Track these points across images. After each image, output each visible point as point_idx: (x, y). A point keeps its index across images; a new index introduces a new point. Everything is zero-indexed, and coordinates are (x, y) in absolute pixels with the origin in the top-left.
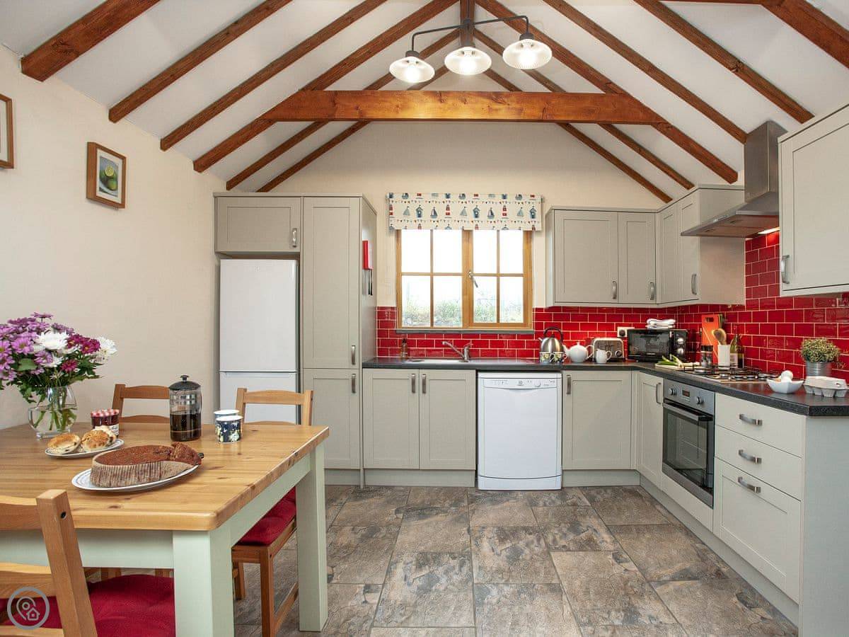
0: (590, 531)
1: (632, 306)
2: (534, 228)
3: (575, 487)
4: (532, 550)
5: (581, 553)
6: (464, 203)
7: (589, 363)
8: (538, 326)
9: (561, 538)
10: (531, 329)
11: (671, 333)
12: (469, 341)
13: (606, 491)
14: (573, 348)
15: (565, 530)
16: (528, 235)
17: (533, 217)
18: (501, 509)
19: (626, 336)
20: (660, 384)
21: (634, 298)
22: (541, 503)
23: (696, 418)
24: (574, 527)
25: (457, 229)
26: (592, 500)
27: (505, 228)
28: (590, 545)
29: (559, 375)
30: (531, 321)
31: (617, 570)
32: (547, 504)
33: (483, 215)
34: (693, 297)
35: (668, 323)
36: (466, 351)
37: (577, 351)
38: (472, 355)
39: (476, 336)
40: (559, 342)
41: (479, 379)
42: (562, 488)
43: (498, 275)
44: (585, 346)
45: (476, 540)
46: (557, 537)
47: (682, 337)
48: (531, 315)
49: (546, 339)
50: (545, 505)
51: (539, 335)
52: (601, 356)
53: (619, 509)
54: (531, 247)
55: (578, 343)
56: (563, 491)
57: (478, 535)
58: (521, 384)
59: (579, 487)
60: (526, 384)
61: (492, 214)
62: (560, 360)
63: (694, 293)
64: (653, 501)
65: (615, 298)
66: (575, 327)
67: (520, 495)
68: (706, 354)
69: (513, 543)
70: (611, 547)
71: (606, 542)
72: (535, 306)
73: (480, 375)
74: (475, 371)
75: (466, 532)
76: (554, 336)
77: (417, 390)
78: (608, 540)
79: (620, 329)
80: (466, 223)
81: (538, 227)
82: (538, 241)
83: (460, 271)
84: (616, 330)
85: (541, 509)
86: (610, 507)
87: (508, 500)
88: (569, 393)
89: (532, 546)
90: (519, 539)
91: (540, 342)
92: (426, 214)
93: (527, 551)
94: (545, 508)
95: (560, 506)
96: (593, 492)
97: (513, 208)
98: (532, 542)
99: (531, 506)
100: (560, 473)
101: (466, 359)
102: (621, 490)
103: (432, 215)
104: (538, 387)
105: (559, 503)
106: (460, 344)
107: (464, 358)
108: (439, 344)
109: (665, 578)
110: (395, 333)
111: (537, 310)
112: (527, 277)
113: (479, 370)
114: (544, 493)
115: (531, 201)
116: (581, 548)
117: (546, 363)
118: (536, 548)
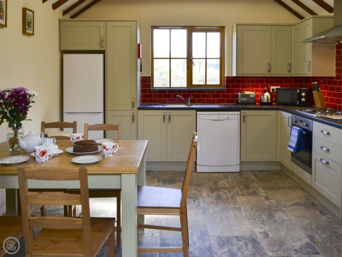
0: (254, 189)
1: (279, 76)
3: (247, 171)
4: (226, 196)
5: (250, 197)
8: (228, 86)
9: (240, 191)
10: (224, 88)
11: (298, 90)
12: (190, 95)
13: (263, 172)
15: (242, 188)
19: (275, 91)
20: (290, 117)
22: (230, 177)
24: (247, 187)
26: (256, 176)
28: (254, 193)
29: (239, 113)
30: (224, 84)
31: (266, 202)
34: (309, 73)
36: (189, 100)
38: (193, 102)
39: (194, 92)
41: (198, 116)
42: (240, 171)
43: (206, 59)
45: (200, 191)
46: (239, 191)
47: (304, 92)
48: (224, 80)
53: (269, 180)
56: (240, 173)
57: (200, 190)
58: (219, 117)
59: (249, 171)
60: (222, 117)
63: (309, 71)
64: (287, 177)
65: (269, 72)
69: (217, 193)
70: (264, 195)
71: (262, 193)
72: (226, 75)
73: (198, 113)
75: (194, 189)
77: (166, 121)
78: (263, 192)
79: (272, 87)
83: (186, 57)
85: (230, 180)
86: (265, 179)
88: (244, 122)
89: (227, 194)
90: (220, 191)
93: (224, 196)
94: (232, 179)
95: (239, 179)
96: (257, 173)
98: (227, 193)
99: (225, 179)
100: (239, 163)
101: (189, 104)
102: (271, 172)
104: (227, 119)
105: (239, 177)
107: (188, 104)
108: (174, 96)
109: (288, 205)
110: (150, 91)
111: (227, 77)
112: (222, 59)
113: (198, 110)
114: (231, 174)
116: (250, 194)
118: (229, 195)
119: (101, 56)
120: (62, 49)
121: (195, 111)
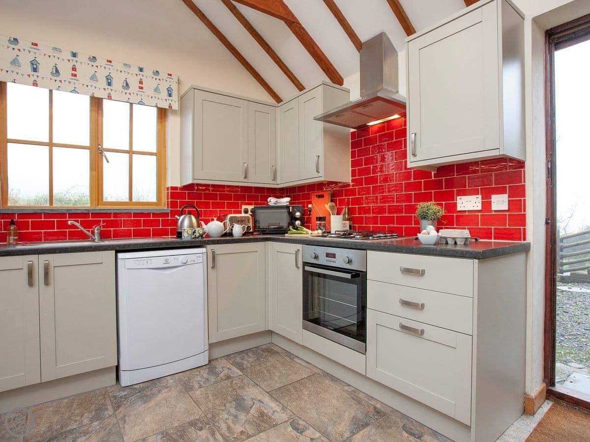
0: (257, 404)
1: (259, 185)
2: (170, 107)
3: (220, 358)
6: (94, 67)
7: (227, 237)
8: (173, 205)
9: (234, 422)
10: (164, 208)
11: (291, 208)
12: (99, 221)
13: (247, 354)
14: (210, 224)
15: (233, 411)
16: (162, 113)
17: (170, 95)
18: (156, 405)
19: (249, 213)
20: (299, 250)
21: (260, 179)
22: (196, 386)
23: (348, 276)
24: (241, 404)
25: (85, 94)
26: (240, 367)
27: (141, 103)
28: (265, 421)
29: (203, 250)
30: (164, 200)
32: (202, 383)
33: (117, 84)
34: (316, 174)
35: (285, 201)
36: (96, 232)
37: (214, 227)
39: (107, 215)
40: (196, 218)
41: (119, 261)
43: (131, 152)
44: (221, 222)
46: (230, 423)
47: (299, 211)
48: (165, 193)
49: (182, 217)
50: (200, 387)
51: (173, 213)
52: (238, 230)
53: (268, 371)
54: (165, 127)
55: (215, 219)
56: (210, 365)
58: (167, 262)
59: (223, 357)
60: (173, 262)
61: (127, 84)
62: (201, 236)
63: (318, 171)
64: (290, 355)
65: (245, 177)
66: (207, 205)
67: (171, 381)
68: (320, 224)
70: (285, 417)
71: (277, 411)
72: (169, 185)
73: (120, 255)
74: (114, 252)
76: (190, 213)
77: (36, 283)
78: (278, 409)
79: (244, 207)
80: (97, 89)
81: (175, 106)
82: (173, 121)
83: (88, 144)
84: (241, 208)
85: (198, 392)
86: (259, 370)
87: (159, 391)
88: (213, 267)
91: (177, 220)
92: (45, 69)
94: (201, 389)
95: (216, 382)
96: (238, 359)
97: (150, 83)
98: (208, 439)
99: (187, 391)
100: (207, 347)
101: (97, 239)
102: (259, 351)
103: (52, 73)
104: (185, 264)
105: (213, 379)
106: (87, 225)
107: (95, 239)
108: (62, 225)
109: (347, 435)
111: (173, 188)
112: (161, 155)
113: (119, 250)
114: (194, 372)
115: (168, 79)
116: (259, 428)
117: (189, 239)
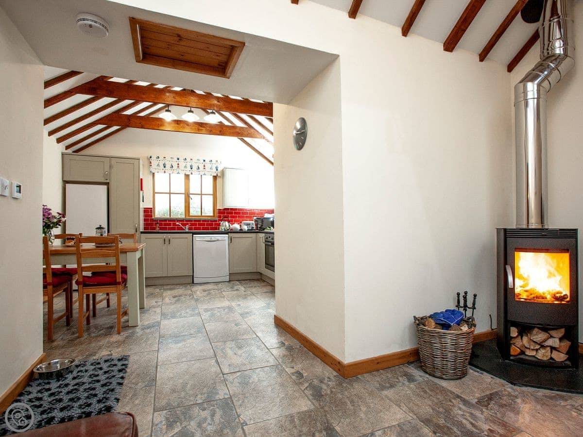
2: (218, 175)
3: (235, 281)
6: (186, 163)
7: (240, 231)
10: (215, 218)
12: (188, 223)
14: (234, 225)
16: (215, 178)
17: (217, 170)
20: (264, 236)
25: (182, 174)
27: (204, 174)
29: (227, 235)
30: (216, 215)
33: (195, 168)
39: (191, 221)
40: (228, 223)
41: (194, 237)
42: (229, 280)
43: (201, 195)
44: (239, 225)
48: (217, 211)
49: (223, 222)
51: (219, 220)
52: (245, 228)
54: (215, 184)
55: (236, 223)
58: (211, 239)
61: (199, 168)
62: (228, 230)
72: (218, 208)
77: (166, 242)
80: (187, 171)
84: (253, 218)
91: (220, 223)
97: (208, 166)
100: (228, 274)
103: (170, 167)
106: (184, 224)
107: (186, 230)
110: (152, 220)
112: (215, 195)
113: (194, 234)
115: (216, 163)
117: (222, 231)
119: (106, 187)
120: (65, 179)
121: (191, 234)
